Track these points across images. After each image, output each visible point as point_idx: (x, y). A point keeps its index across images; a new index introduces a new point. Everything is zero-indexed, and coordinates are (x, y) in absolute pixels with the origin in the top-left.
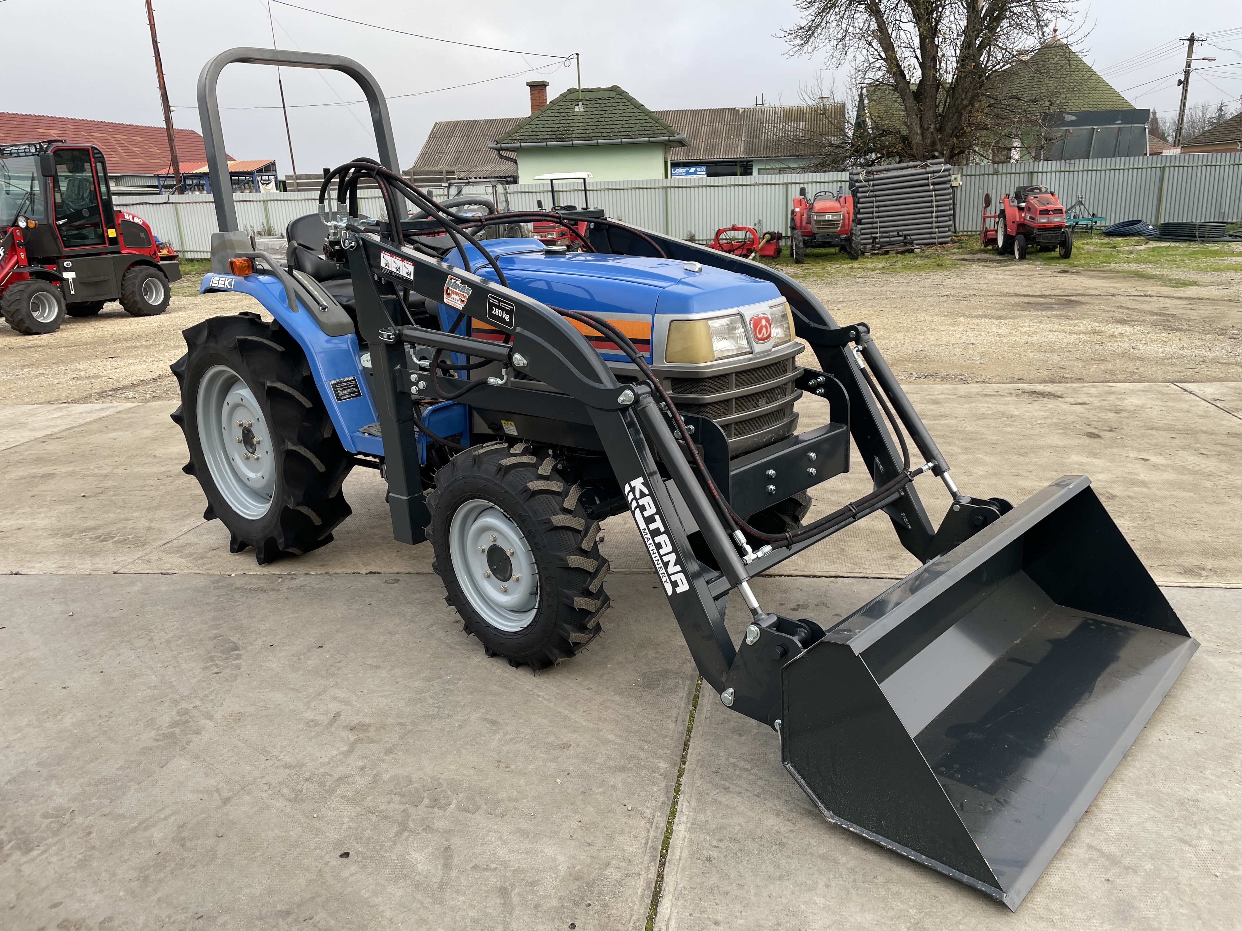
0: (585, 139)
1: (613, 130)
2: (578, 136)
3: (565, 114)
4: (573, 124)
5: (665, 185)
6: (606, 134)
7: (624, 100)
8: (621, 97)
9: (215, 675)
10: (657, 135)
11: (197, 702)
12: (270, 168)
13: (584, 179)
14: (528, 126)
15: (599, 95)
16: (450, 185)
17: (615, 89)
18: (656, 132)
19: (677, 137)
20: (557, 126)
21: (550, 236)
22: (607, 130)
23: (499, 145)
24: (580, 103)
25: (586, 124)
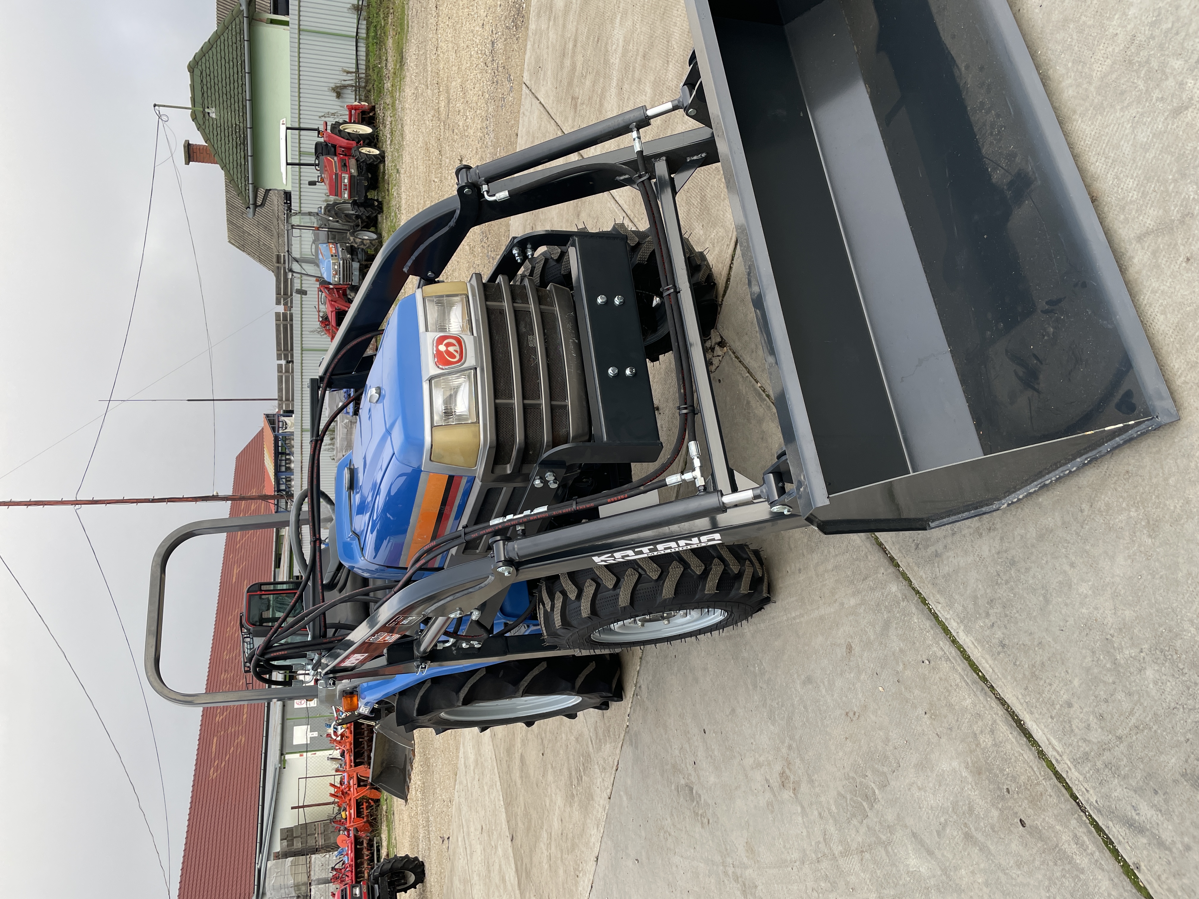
0: (245, 113)
1: (236, 80)
2: (241, 120)
3: (219, 129)
4: (230, 125)
5: (297, 31)
6: (240, 88)
7: (203, 60)
8: (200, 63)
9: (710, 825)
10: (241, 31)
11: (730, 860)
12: (271, 420)
13: (288, 128)
14: (231, 172)
15: (198, 87)
16: (291, 270)
17: (192, 68)
18: (238, 31)
19: (244, 7)
20: (231, 141)
21: (346, 181)
22: (236, 87)
23: (251, 206)
24: (207, 110)
25: (229, 108)
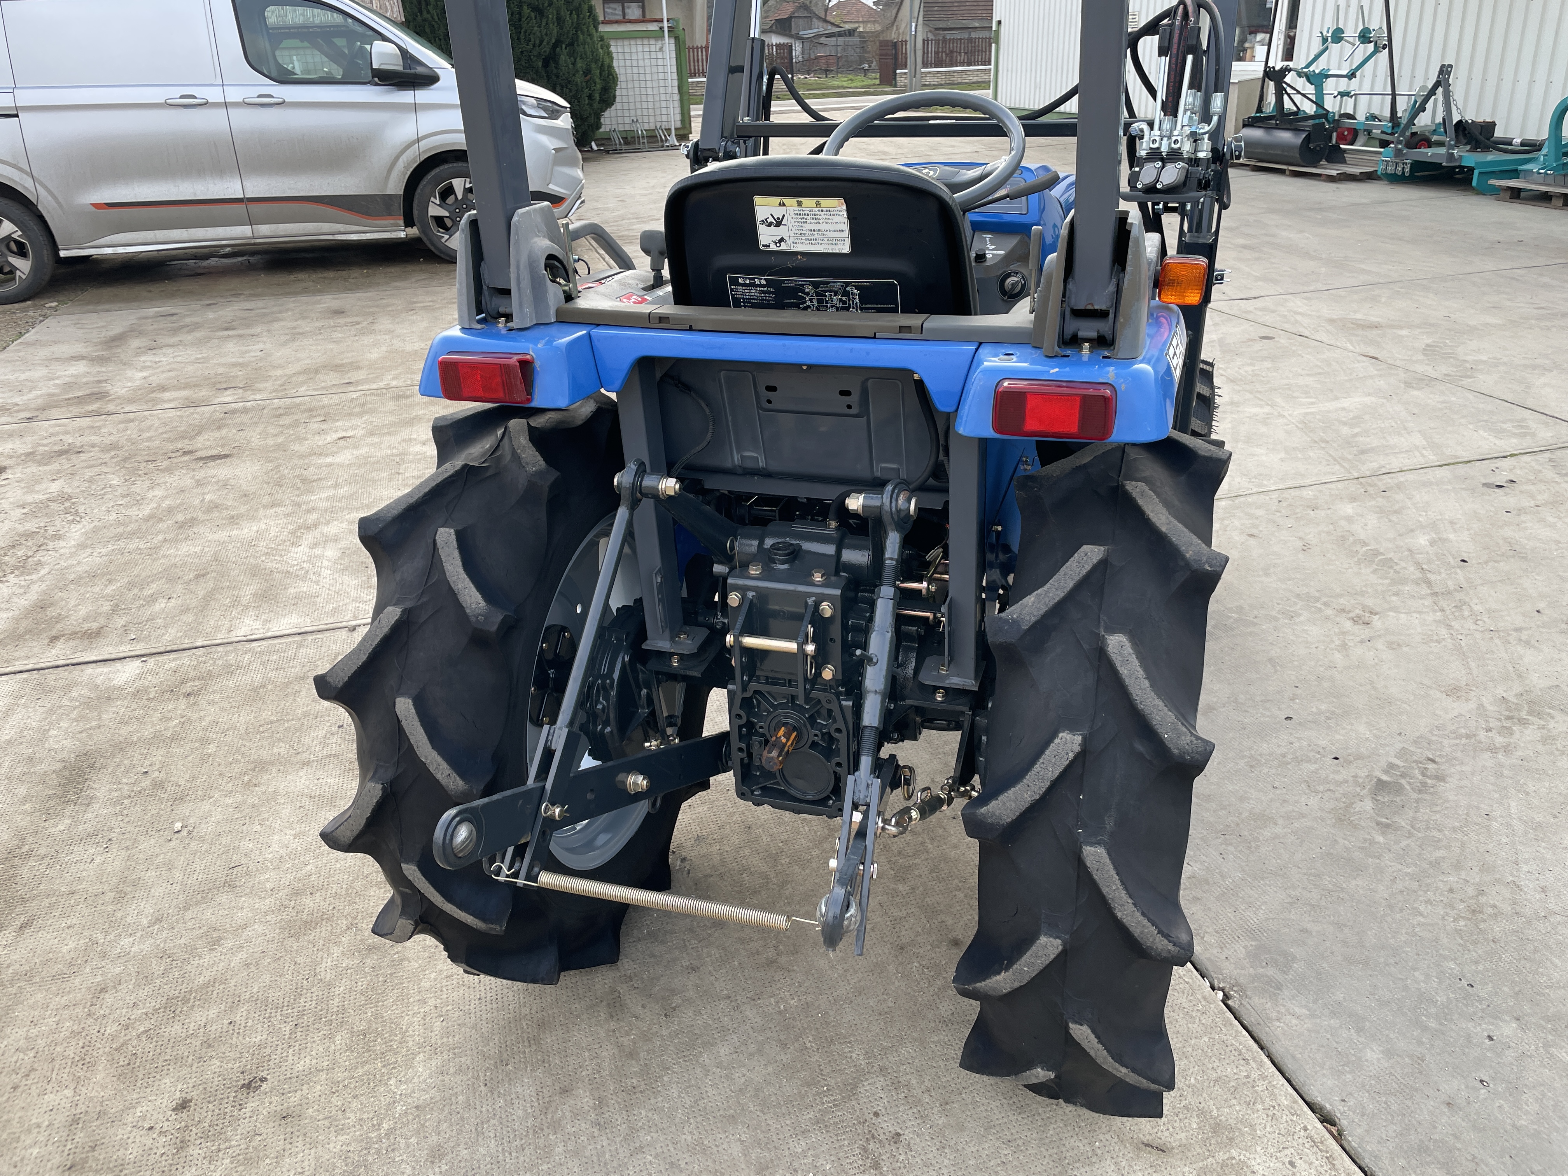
9: (1437, 759)
11: (1482, 735)
